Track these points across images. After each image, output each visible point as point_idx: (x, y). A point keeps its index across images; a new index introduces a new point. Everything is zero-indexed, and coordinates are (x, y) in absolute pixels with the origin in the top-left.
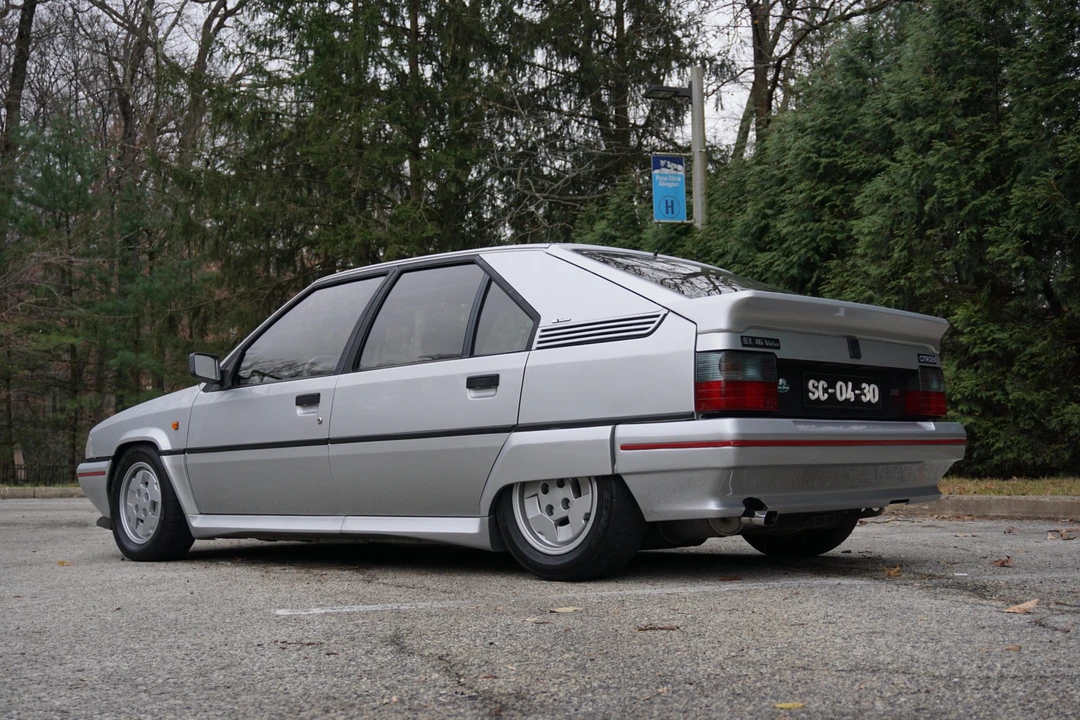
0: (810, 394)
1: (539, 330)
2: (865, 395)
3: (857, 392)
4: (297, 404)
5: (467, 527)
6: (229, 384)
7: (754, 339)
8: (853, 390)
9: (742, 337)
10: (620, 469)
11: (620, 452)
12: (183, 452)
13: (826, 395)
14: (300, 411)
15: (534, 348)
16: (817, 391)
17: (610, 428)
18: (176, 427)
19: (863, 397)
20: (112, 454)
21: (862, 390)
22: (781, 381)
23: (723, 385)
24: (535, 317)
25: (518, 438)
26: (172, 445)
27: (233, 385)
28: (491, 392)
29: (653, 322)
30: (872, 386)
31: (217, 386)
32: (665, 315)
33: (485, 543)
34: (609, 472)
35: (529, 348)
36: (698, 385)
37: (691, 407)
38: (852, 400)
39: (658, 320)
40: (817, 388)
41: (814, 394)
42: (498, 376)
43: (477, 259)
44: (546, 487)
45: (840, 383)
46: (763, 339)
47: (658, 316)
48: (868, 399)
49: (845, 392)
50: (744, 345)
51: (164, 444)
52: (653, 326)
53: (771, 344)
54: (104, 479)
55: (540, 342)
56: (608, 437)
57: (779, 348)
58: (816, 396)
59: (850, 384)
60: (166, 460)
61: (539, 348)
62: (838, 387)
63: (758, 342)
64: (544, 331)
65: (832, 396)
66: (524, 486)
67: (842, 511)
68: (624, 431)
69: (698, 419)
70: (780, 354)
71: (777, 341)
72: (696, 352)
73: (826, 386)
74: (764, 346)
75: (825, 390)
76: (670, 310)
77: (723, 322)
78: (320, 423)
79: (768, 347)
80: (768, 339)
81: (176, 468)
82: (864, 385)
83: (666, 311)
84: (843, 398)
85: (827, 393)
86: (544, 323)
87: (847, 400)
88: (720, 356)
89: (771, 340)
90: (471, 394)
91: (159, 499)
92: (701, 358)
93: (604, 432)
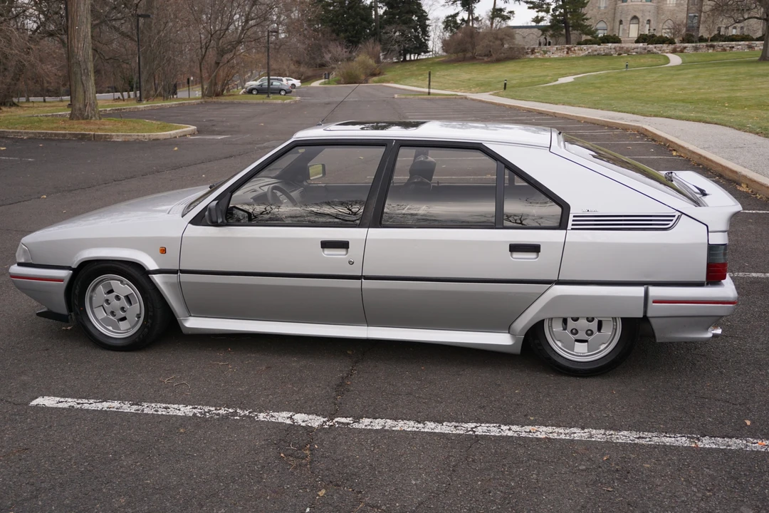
4: (323, 247)
6: (222, 222)
10: (651, 314)
11: (651, 305)
14: (326, 252)
17: (643, 289)
18: (164, 251)
20: (74, 266)
24: (564, 205)
26: (159, 266)
28: (534, 255)
29: (671, 220)
32: (680, 217)
33: (515, 351)
34: (642, 316)
35: (565, 228)
36: (709, 266)
37: (703, 278)
39: (675, 219)
42: (539, 245)
43: (482, 147)
47: (674, 216)
51: (151, 265)
52: (671, 223)
55: (574, 224)
56: (643, 294)
60: (157, 278)
61: (572, 229)
64: (574, 216)
68: (655, 292)
69: (707, 286)
72: (708, 244)
76: (682, 213)
77: (723, 226)
78: (352, 263)
81: (166, 283)
83: (680, 214)
86: (573, 212)
88: (724, 248)
90: (512, 256)
92: (712, 249)
93: (639, 291)
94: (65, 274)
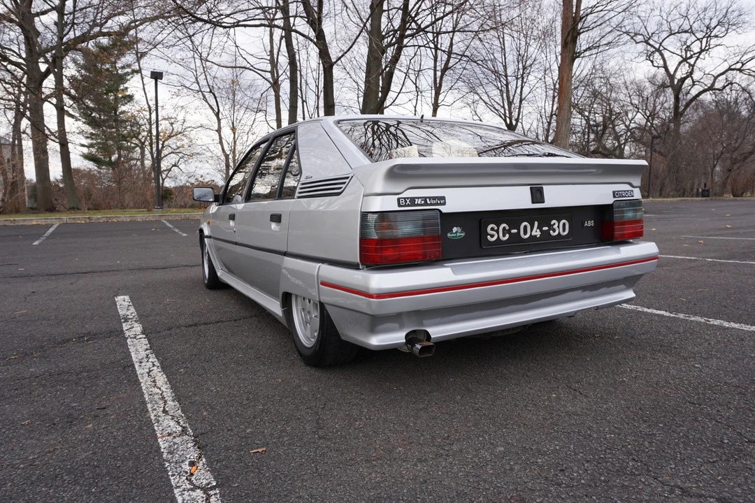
0: (489, 237)
1: (300, 183)
2: (553, 230)
3: (545, 228)
4: (229, 219)
6: (221, 202)
7: (413, 199)
8: (540, 228)
9: (399, 199)
10: (323, 299)
11: (320, 287)
12: (210, 237)
13: (507, 236)
14: (230, 222)
15: (297, 195)
16: (496, 233)
17: (318, 266)
18: (209, 223)
19: (551, 232)
21: (550, 226)
22: (455, 229)
24: (301, 174)
27: (223, 202)
28: (279, 225)
29: (344, 183)
30: (563, 221)
32: (352, 177)
35: (293, 197)
36: (362, 241)
38: (538, 236)
39: (347, 181)
40: (497, 231)
41: (492, 236)
42: (281, 215)
45: (524, 224)
46: (425, 199)
47: (347, 178)
48: (556, 233)
49: (530, 231)
50: (399, 206)
51: (206, 232)
52: (344, 186)
53: (433, 202)
55: (300, 193)
56: (316, 271)
57: (444, 204)
58: (495, 238)
59: (536, 223)
61: (299, 197)
62: (522, 227)
63: (419, 201)
64: (303, 184)
65: (515, 236)
69: (363, 269)
70: (444, 209)
71: (443, 198)
72: (361, 212)
73: (507, 228)
74: (426, 204)
79: (431, 204)
80: (430, 198)
81: (209, 245)
82: (552, 222)
83: (353, 174)
84: (528, 236)
85: (509, 233)
86: (303, 179)
87: (532, 237)
88: (375, 216)
89: (433, 198)
90: (272, 225)
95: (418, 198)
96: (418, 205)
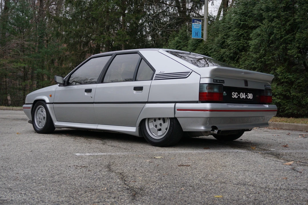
0: (233, 96)
1: (155, 74)
2: (249, 97)
3: (246, 96)
4: (85, 92)
5: (132, 130)
6: (66, 84)
7: (217, 80)
8: (245, 95)
9: (213, 80)
10: (176, 116)
11: (177, 111)
12: (53, 103)
13: (237, 97)
14: (86, 94)
15: (153, 79)
16: (235, 95)
17: (174, 104)
18: (51, 96)
19: (248, 97)
20: (33, 102)
21: (248, 95)
22: (224, 92)
23: (207, 93)
24: (154, 70)
25: (148, 105)
26: (49, 101)
27: (67, 85)
28: (141, 92)
29: (188, 74)
30: (251, 94)
31: (63, 85)
32: (192, 72)
33: (137, 134)
34: (173, 117)
35: (152, 79)
36: (200, 93)
37: (198, 99)
38: (245, 98)
39: (189, 73)
40: (235, 94)
41: (234, 96)
42: (143, 87)
43: (138, 52)
44: (155, 120)
45: (241, 93)
46: (220, 80)
47: (189, 72)
48: (249, 98)
49: (243, 96)
50: (214, 82)
51: (47, 101)
52: (188, 75)
53: (222, 82)
54: (30, 110)
55: (155, 78)
56: (174, 106)
57: (224, 83)
58: (234, 97)
59: (244, 93)
60: (48, 105)
61: (155, 80)
62: (241, 94)
63: (218, 81)
65: (239, 97)
66: (149, 119)
67: (240, 130)
68: (178, 105)
69: (199, 103)
70: (224, 85)
71: (224, 81)
72: (200, 83)
73: (237, 94)
74: (220, 82)
75: (237, 95)
76: (193, 71)
77: (208, 75)
78: (92, 97)
80: (221, 80)
81: (51, 108)
82: (248, 94)
83: (192, 71)
84: (242, 97)
85: (238, 96)
86: (157, 73)
87: (243, 98)
88: (207, 85)
89: (222, 81)
90: (135, 92)
91: (46, 116)
92: (201, 85)
93: (172, 105)
94: (31, 106)
95: (218, 80)
96: (218, 82)
